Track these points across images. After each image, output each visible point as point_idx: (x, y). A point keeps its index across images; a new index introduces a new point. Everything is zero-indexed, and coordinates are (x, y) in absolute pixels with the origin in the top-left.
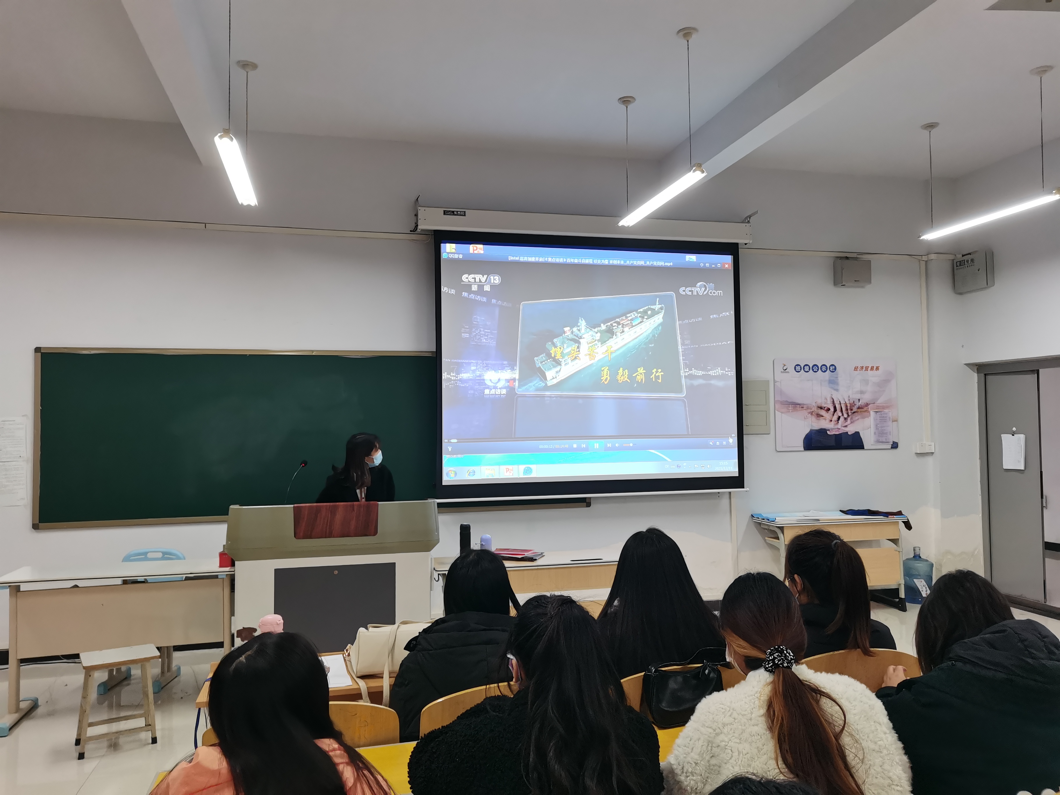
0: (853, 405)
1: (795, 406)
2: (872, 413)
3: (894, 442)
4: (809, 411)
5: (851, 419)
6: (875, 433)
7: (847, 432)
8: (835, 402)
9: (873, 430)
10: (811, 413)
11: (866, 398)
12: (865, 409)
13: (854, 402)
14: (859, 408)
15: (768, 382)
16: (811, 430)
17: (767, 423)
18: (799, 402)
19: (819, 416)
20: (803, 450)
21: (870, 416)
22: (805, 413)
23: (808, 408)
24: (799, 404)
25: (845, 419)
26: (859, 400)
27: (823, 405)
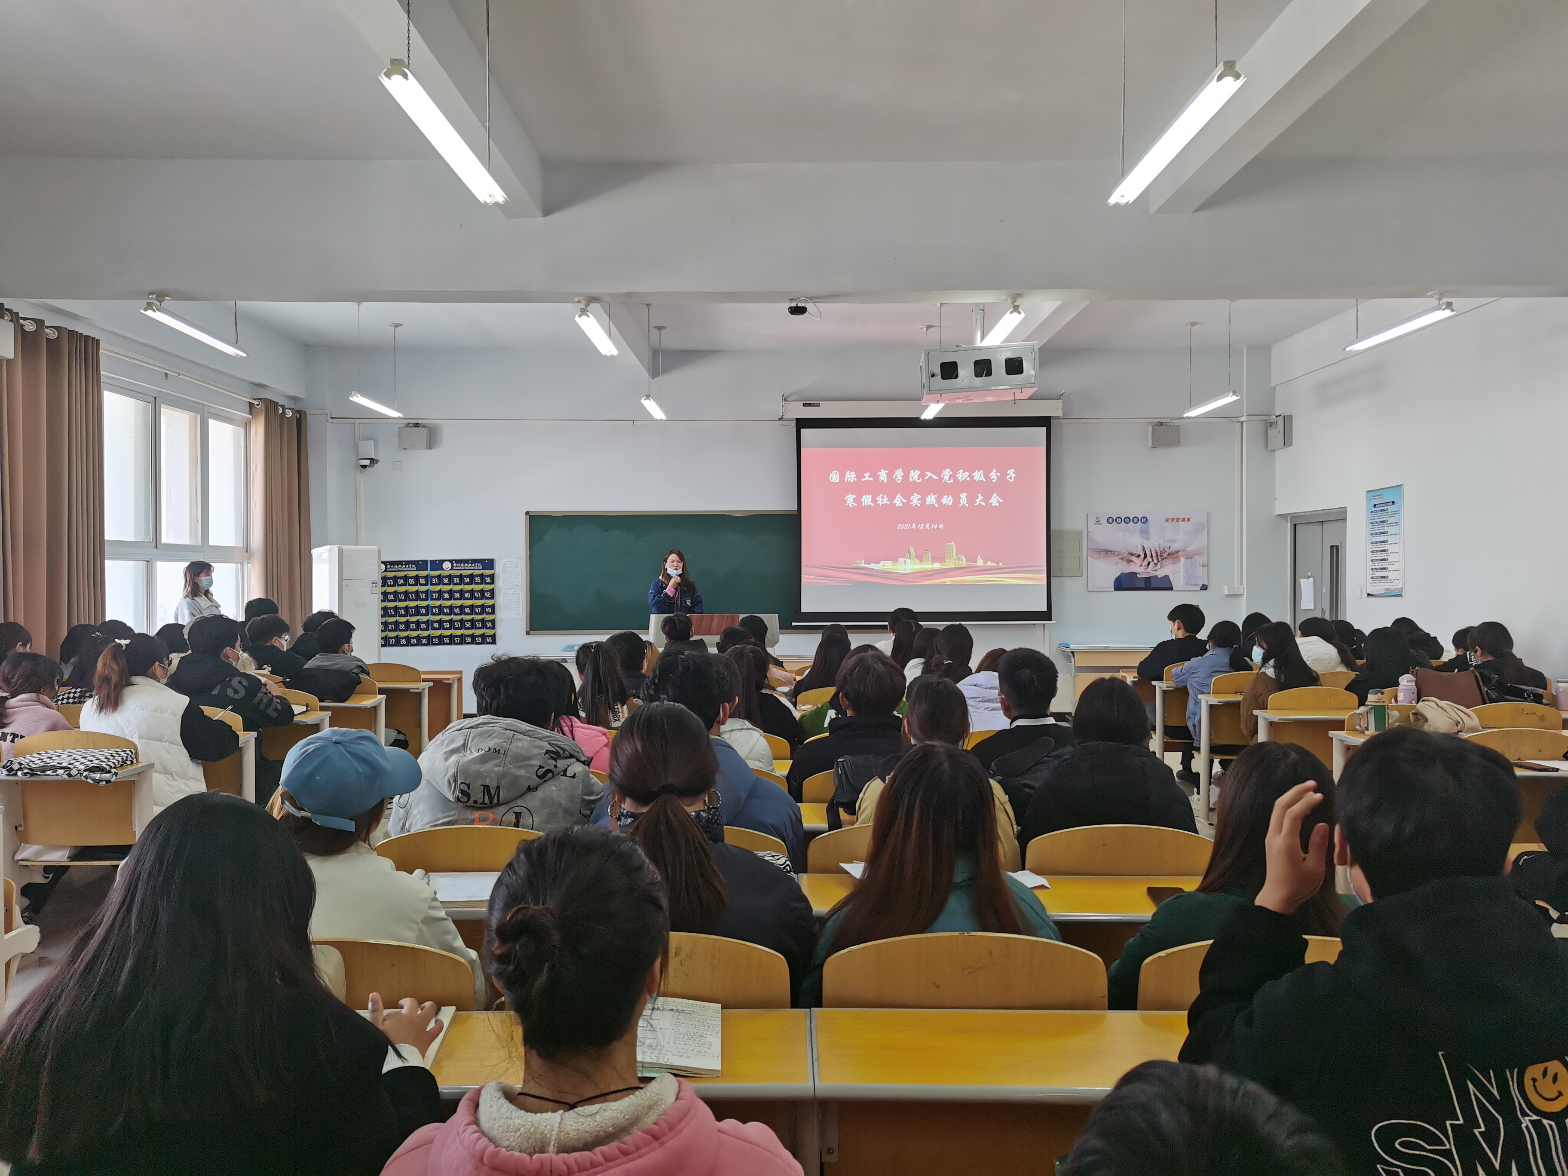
0: (1164, 551)
1: (1107, 552)
2: (1182, 559)
3: (1203, 585)
4: (1120, 557)
5: (1162, 564)
6: (1184, 577)
7: (1156, 576)
8: (1146, 549)
9: (1182, 574)
10: (1122, 559)
11: (1175, 547)
12: (1176, 555)
13: (1164, 550)
14: (1169, 554)
15: (1081, 532)
16: (1122, 574)
17: (1080, 567)
18: (1111, 550)
19: (1130, 561)
20: (1113, 590)
21: (1180, 561)
22: (1117, 559)
23: (1119, 555)
24: (1111, 551)
25: (1156, 564)
26: (1170, 547)
27: (1134, 552)
